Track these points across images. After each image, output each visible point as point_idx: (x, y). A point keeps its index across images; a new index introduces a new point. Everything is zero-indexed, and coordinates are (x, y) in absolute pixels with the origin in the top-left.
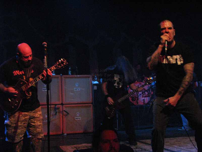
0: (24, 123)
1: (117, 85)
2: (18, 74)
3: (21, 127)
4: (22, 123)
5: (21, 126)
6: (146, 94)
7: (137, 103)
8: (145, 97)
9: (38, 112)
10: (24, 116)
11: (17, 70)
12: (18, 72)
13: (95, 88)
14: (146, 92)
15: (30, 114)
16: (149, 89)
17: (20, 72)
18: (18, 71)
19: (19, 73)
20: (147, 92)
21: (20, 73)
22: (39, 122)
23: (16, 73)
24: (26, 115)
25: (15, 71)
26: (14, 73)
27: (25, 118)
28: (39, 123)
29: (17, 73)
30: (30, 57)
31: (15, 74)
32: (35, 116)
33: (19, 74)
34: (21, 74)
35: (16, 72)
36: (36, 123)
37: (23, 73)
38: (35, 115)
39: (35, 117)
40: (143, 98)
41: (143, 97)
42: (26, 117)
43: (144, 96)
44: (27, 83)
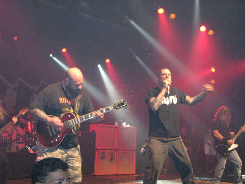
6: (21, 140)
7: (10, 149)
8: (20, 143)
11: (64, 98)
12: (64, 99)
14: (20, 138)
16: (25, 135)
20: (22, 138)
23: (63, 101)
26: (60, 100)
29: (64, 101)
30: (80, 85)
33: (66, 102)
35: (62, 99)
40: (17, 145)
41: (17, 143)
43: (18, 141)
44: (76, 118)
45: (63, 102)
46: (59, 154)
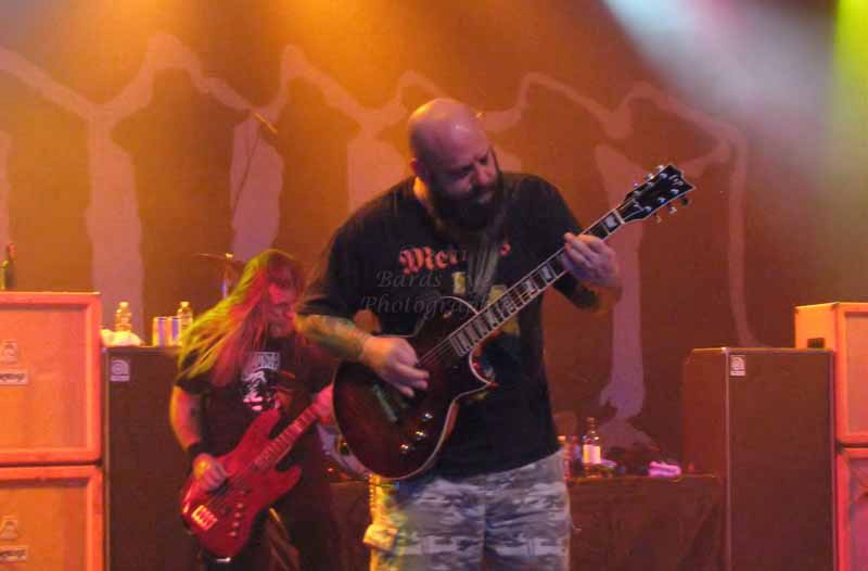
0: (464, 545)
1: (260, 399)
2: (425, 264)
3: (443, 562)
4: (448, 542)
5: (442, 557)
9: (537, 486)
10: (458, 505)
11: (420, 246)
12: (425, 256)
13: (121, 371)
15: (490, 494)
17: (438, 257)
18: (428, 250)
19: (429, 260)
21: (434, 261)
22: (543, 540)
23: (416, 263)
24: (469, 501)
25: (408, 248)
26: (402, 260)
27: (465, 515)
28: (543, 544)
29: (420, 264)
31: (407, 265)
32: (517, 506)
33: (430, 266)
34: (442, 265)
35: (414, 253)
36: (524, 547)
37: (454, 260)
38: (517, 501)
39: (519, 510)
42: (470, 512)
44: (477, 313)
45: (416, 269)
46: (446, 506)
